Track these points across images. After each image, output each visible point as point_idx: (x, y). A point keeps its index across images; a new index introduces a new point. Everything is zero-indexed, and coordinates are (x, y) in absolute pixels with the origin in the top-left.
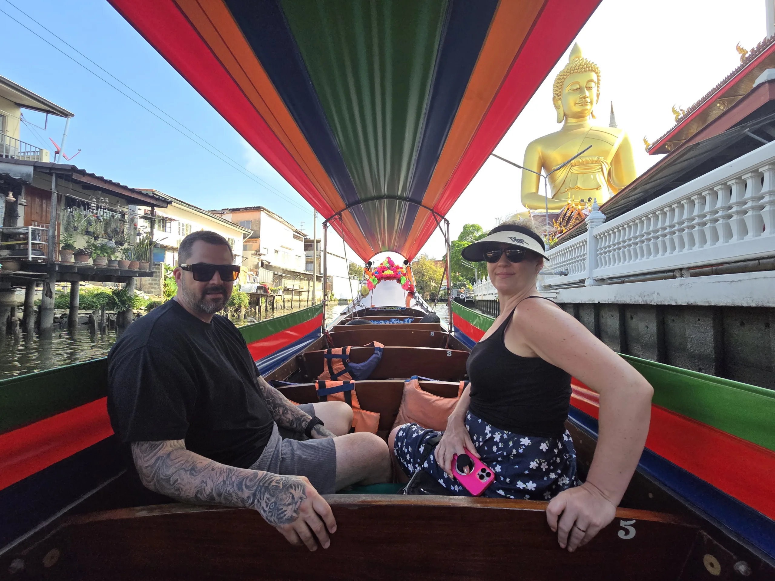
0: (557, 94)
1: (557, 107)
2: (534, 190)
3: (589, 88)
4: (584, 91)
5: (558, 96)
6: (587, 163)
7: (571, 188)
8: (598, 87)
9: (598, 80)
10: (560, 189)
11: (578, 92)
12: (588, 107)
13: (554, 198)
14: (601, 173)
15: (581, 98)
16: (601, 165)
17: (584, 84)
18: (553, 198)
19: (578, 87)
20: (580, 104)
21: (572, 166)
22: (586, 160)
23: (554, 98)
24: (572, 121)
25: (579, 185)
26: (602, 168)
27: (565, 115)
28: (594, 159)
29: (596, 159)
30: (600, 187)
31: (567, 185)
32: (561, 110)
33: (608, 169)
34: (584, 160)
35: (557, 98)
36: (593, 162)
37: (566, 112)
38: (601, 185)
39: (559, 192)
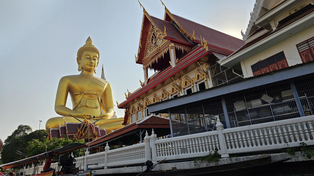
0: (79, 57)
1: (79, 63)
2: (63, 104)
3: (95, 59)
4: (92, 60)
5: (80, 58)
6: (92, 94)
7: (83, 106)
8: (98, 60)
9: (99, 57)
10: (78, 105)
11: (89, 59)
14: (98, 100)
15: (90, 63)
16: (98, 96)
17: (92, 57)
18: (73, 110)
19: (89, 57)
20: (89, 66)
21: (84, 94)
23: (77, 58)
24: (85, 72)
25: (87, 105)
26: (98, 98)
28: (95, 93)
29: (96, 93)
30: (97, 107)
31: (81, 104)
32: (80, 65)
33: (101, 99)
34: (90, 92)
35: (79, 59)
36: (94, 94)
37: (82, 67)
38: (98, 106)
39: (77, 107)
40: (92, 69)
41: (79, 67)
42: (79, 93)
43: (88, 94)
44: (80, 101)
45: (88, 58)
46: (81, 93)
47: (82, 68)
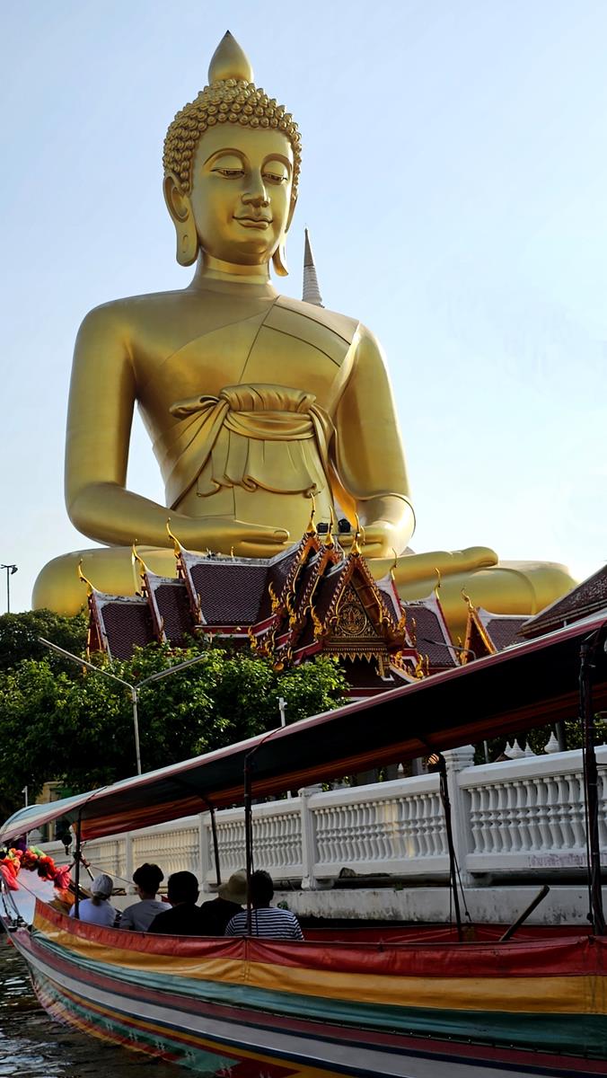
0: (178, 174)
1: (178, 215)
2: (110, 475)
3: (273, 177)
4: (257, 182)
5: (182, 181)
6: (273, 406)
7: (230, 481)
8: (295, 180)
9: (297, 160)
10: (196, 480)
11: (239, 182)
12: (267, 235)
13: (179, 509)
14: (312, 445)
15: (247, 203)
16: (311, 419)
17: (256, 164)
18: (174, 508)
19: (238, 166)
20: (244, 222)
21: (230, 409)
22: (269, 395)
23: (168, 183)
24: (221, 269)
25: (254, 474)
26: (313, 429)
27: (200, 243)
28: (290, 398)
29: (295, 397)
30: (314, 487)
31: (218, 468)
32: (189, 227)
33: (329, 434)
34: (264, 395)
35: (178, 185)
36: (289, 407)
37: (204, 234)
38: (314, 481)
39: (194, 490)
40: (263, 243)
41: (182, 238)
42: (198, 404)
43: (252, 406)
44: (210, 453)
45: (235, 173)
46: (210, 405)
47: (197, 249)
